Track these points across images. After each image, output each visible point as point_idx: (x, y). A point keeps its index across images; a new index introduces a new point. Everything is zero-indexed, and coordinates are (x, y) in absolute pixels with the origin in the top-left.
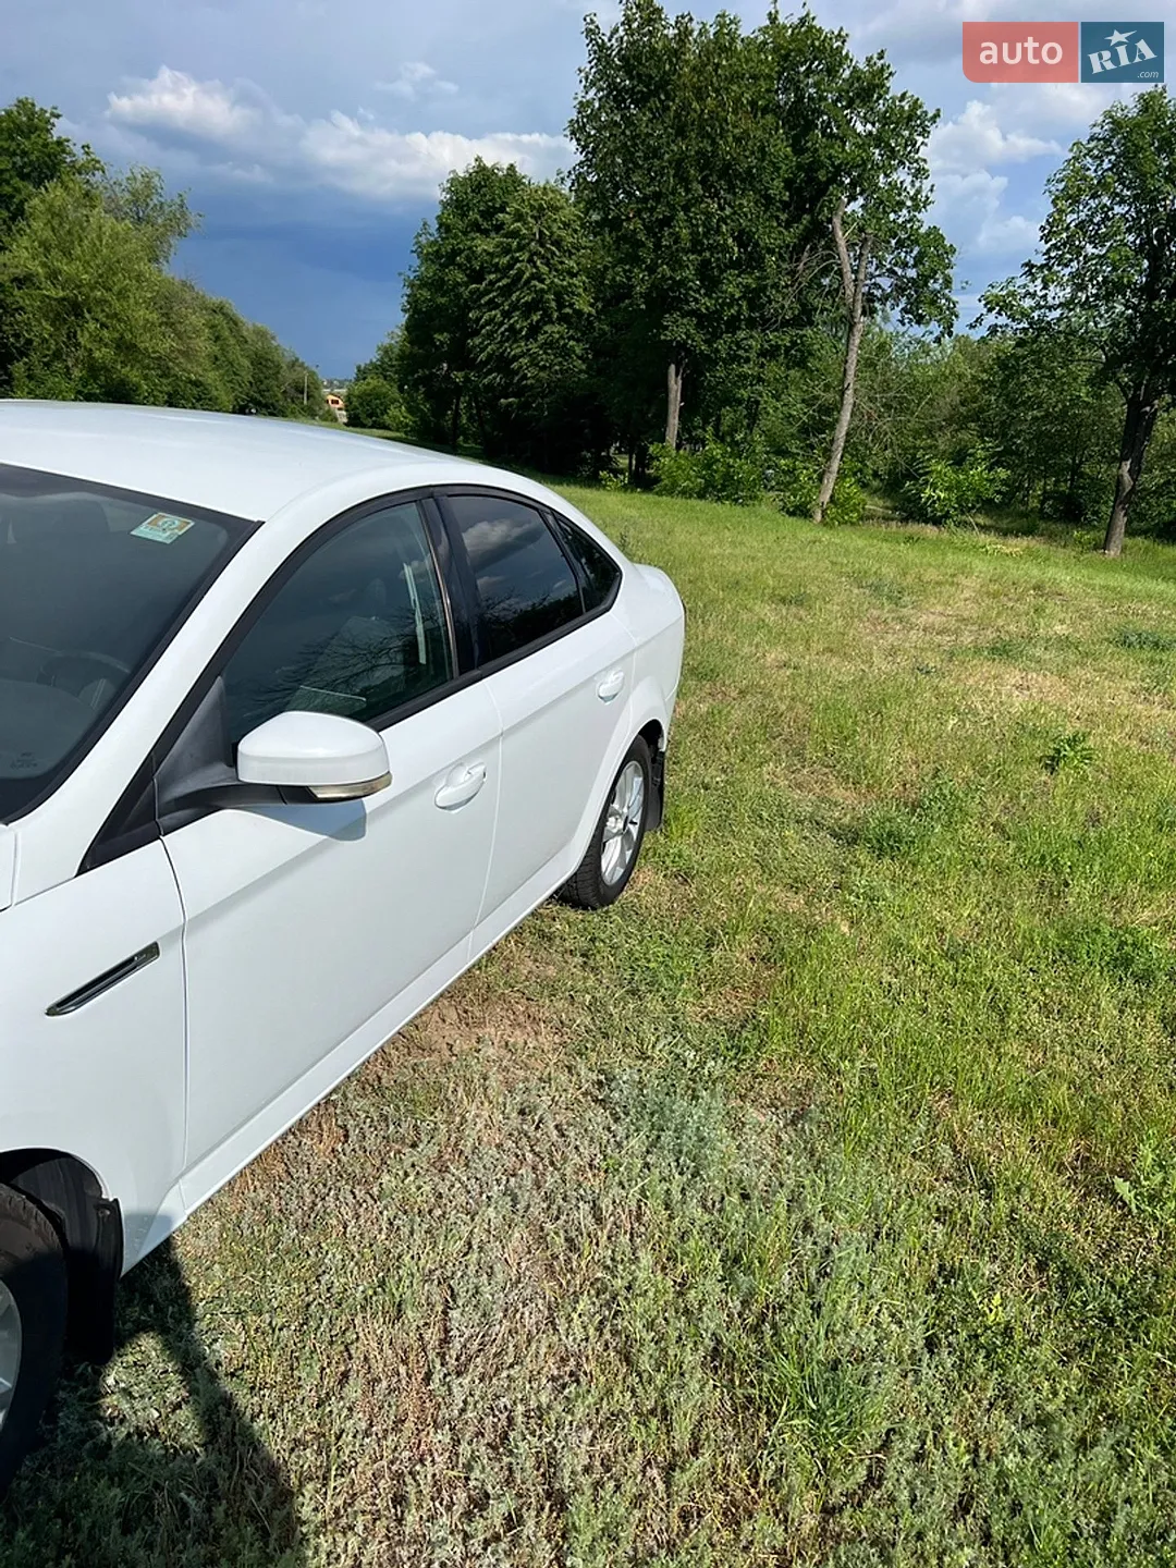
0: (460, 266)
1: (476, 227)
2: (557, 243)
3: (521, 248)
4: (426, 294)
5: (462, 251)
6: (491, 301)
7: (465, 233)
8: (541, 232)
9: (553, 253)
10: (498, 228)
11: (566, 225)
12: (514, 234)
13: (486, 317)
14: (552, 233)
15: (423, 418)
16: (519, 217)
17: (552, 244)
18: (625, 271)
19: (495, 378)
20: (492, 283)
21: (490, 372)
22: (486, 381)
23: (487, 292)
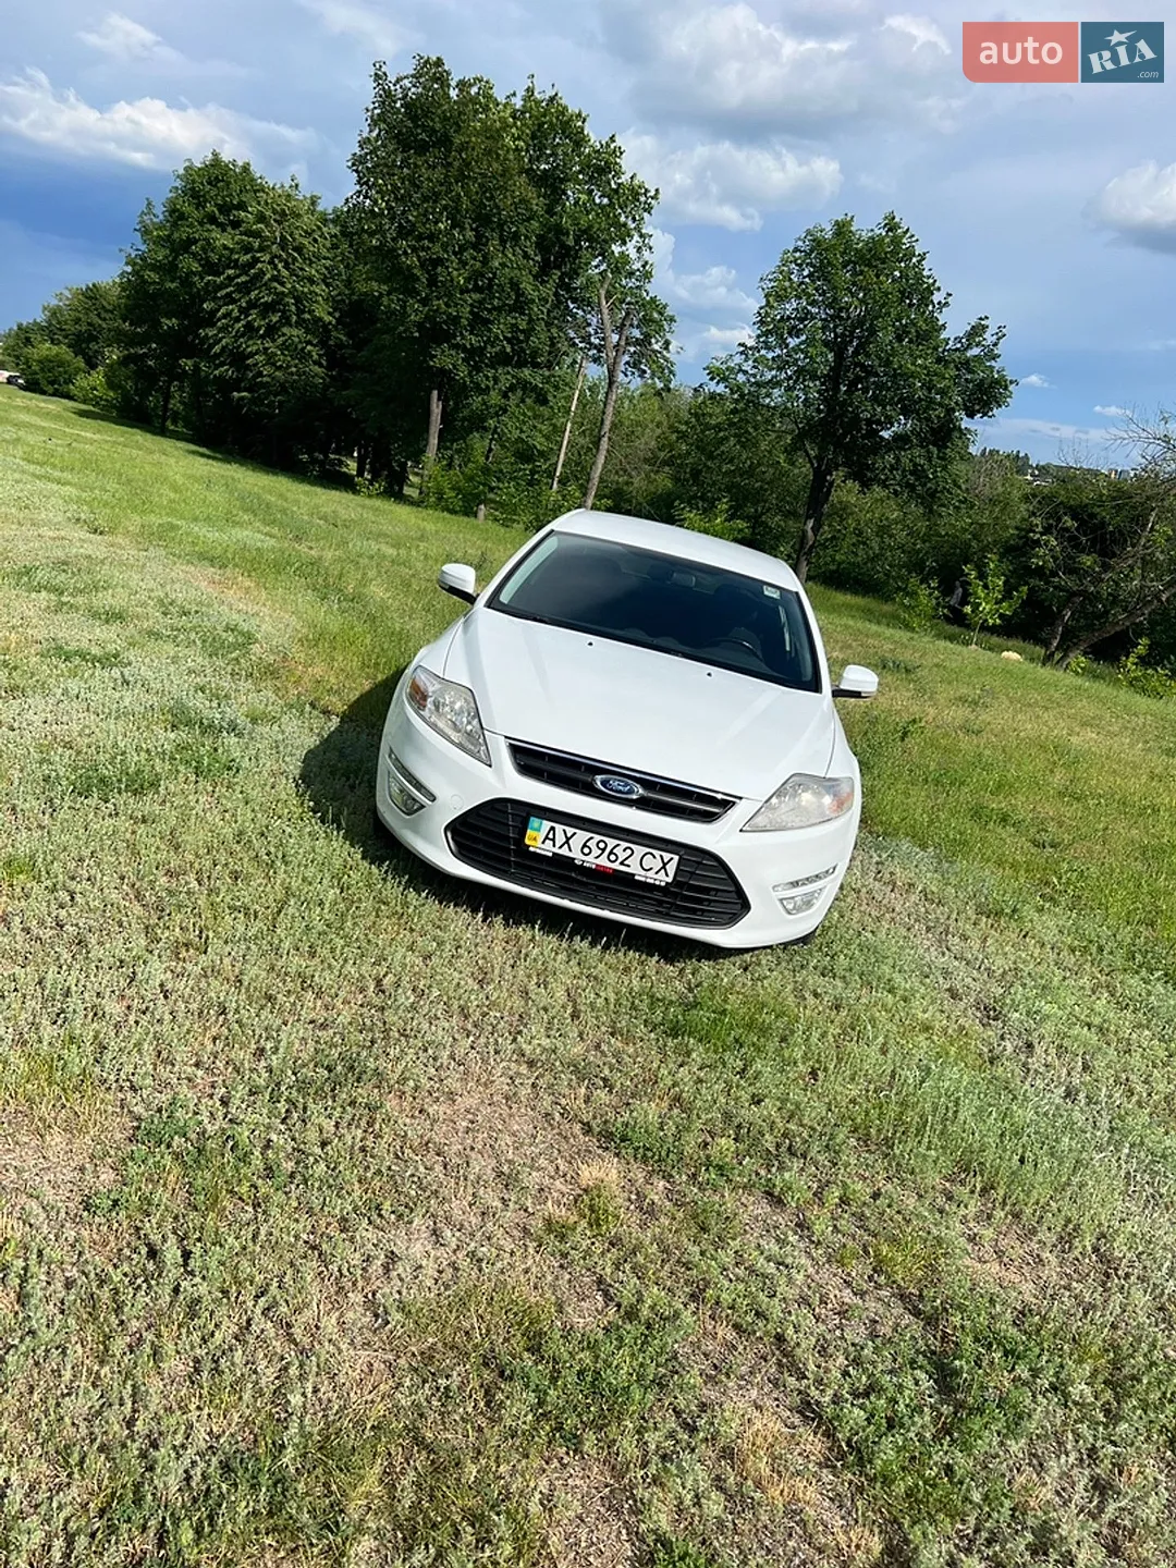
0: (194, 255)
1: (213, 220)
2: (298, 249)
3: (261, 249)
4: (154, 276)
5: (195, 242)
6: (229, 295)
7: (201, 224)
8: (282, 236)
9: (295, 259)
10: (236, 224)
11: (308, 234)
12: (257, 234)
13: (223, 311)
14: (294, 239)
15: (126, 397)
16: (261, 218)
17: (294, 249)
18: (399, 300)
19: (227, 371)
20: (230, 279)
21: (222, 364)
22: (217, 372)
23: (222, 286)
